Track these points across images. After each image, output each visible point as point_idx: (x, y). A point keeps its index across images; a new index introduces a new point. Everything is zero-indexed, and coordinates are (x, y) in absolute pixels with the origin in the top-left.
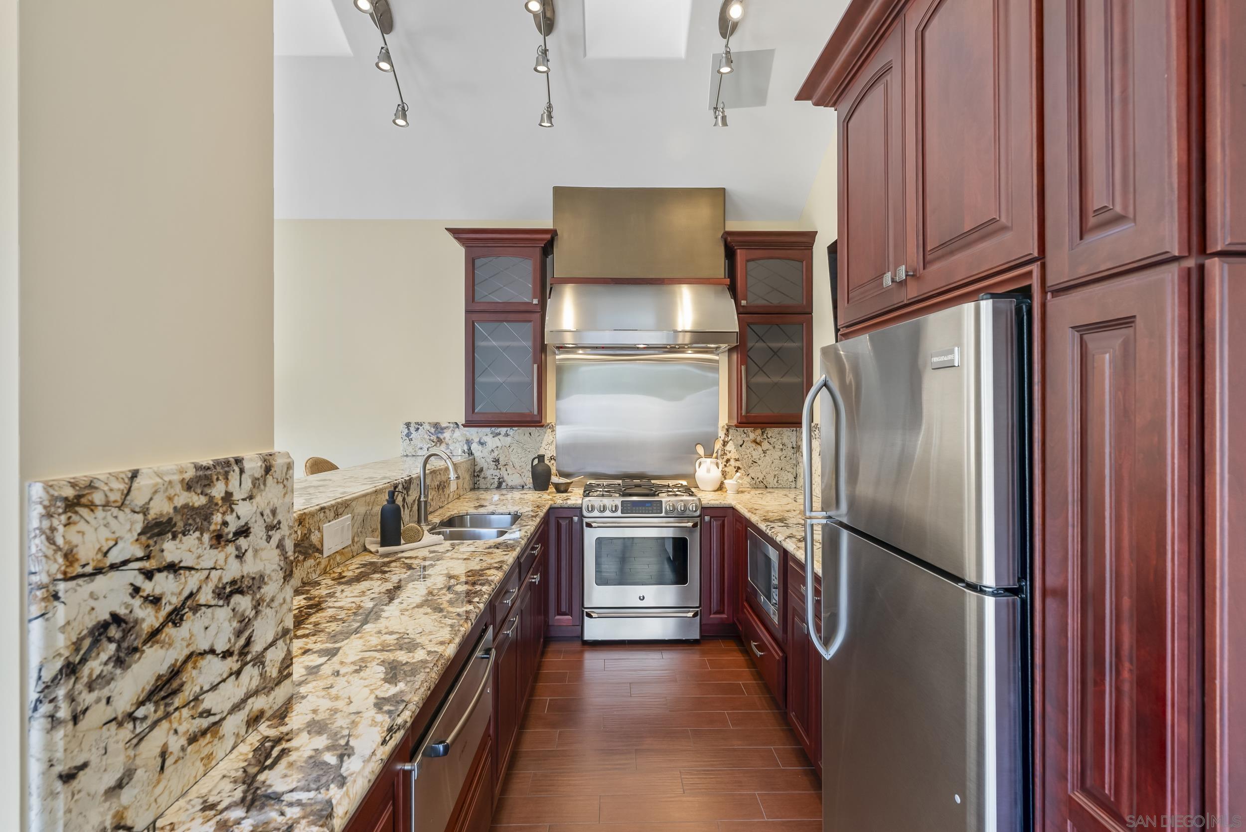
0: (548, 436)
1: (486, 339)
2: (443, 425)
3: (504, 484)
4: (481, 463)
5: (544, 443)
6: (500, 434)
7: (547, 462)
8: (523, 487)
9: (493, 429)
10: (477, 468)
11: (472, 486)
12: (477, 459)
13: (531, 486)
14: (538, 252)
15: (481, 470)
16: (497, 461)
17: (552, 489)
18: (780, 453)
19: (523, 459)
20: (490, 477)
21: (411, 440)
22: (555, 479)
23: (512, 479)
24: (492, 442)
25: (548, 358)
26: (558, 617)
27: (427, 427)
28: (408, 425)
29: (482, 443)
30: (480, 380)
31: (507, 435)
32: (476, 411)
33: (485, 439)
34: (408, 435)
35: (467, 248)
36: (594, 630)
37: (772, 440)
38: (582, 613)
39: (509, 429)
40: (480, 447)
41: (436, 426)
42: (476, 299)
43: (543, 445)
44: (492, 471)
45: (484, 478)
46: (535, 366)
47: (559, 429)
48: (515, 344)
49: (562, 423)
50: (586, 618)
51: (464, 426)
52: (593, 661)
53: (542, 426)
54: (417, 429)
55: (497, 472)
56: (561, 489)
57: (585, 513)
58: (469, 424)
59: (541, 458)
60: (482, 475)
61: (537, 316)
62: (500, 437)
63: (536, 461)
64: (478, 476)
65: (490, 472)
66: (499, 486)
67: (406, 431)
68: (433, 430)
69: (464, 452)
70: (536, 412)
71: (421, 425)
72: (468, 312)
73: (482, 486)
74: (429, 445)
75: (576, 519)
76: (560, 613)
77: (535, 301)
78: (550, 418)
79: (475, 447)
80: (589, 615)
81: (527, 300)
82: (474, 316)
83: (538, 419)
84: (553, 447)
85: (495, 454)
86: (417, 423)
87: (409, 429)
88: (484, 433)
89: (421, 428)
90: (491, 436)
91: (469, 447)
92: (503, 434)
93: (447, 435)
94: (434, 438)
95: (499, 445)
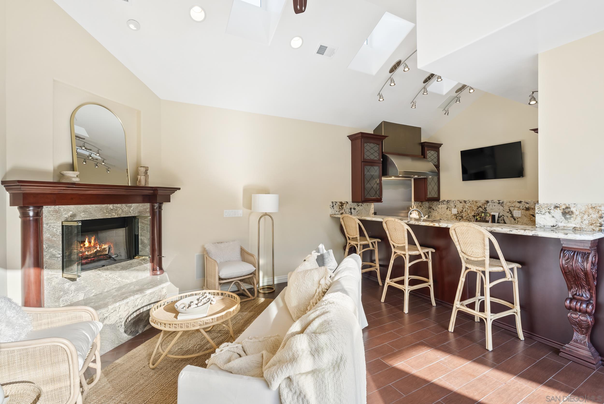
0: (372, 206)
2: (344, 203)
6: (359, 205)
18: (425, 209)
21: (334, 208)
28: (333, 202)
29: (354, 209)
31: (361, 206)
32: (365, 197)
33: (355, 207)
34: (333, 206)
37: (424, 205)
39: (362, 203)
41: (341, 203)
43: (371, 209)
46: (380, 181)
51: (352, 202)
54: (336, 204)
61: (381, 165)
67: (332, 205)
68: (340, 205)
69: (349, 212)
70: (380, 197)
71: (337, 203)
74: (339, 210)
84: (373, 210)
85: (358, 213)
86: (335, 202)
87: (333, 204)
89: (337, 204)
90: (357, 206)
91: (351, 210)
92: (360, 205)
93: (344, 206)
94: (341, 207)
95: (359, 209)
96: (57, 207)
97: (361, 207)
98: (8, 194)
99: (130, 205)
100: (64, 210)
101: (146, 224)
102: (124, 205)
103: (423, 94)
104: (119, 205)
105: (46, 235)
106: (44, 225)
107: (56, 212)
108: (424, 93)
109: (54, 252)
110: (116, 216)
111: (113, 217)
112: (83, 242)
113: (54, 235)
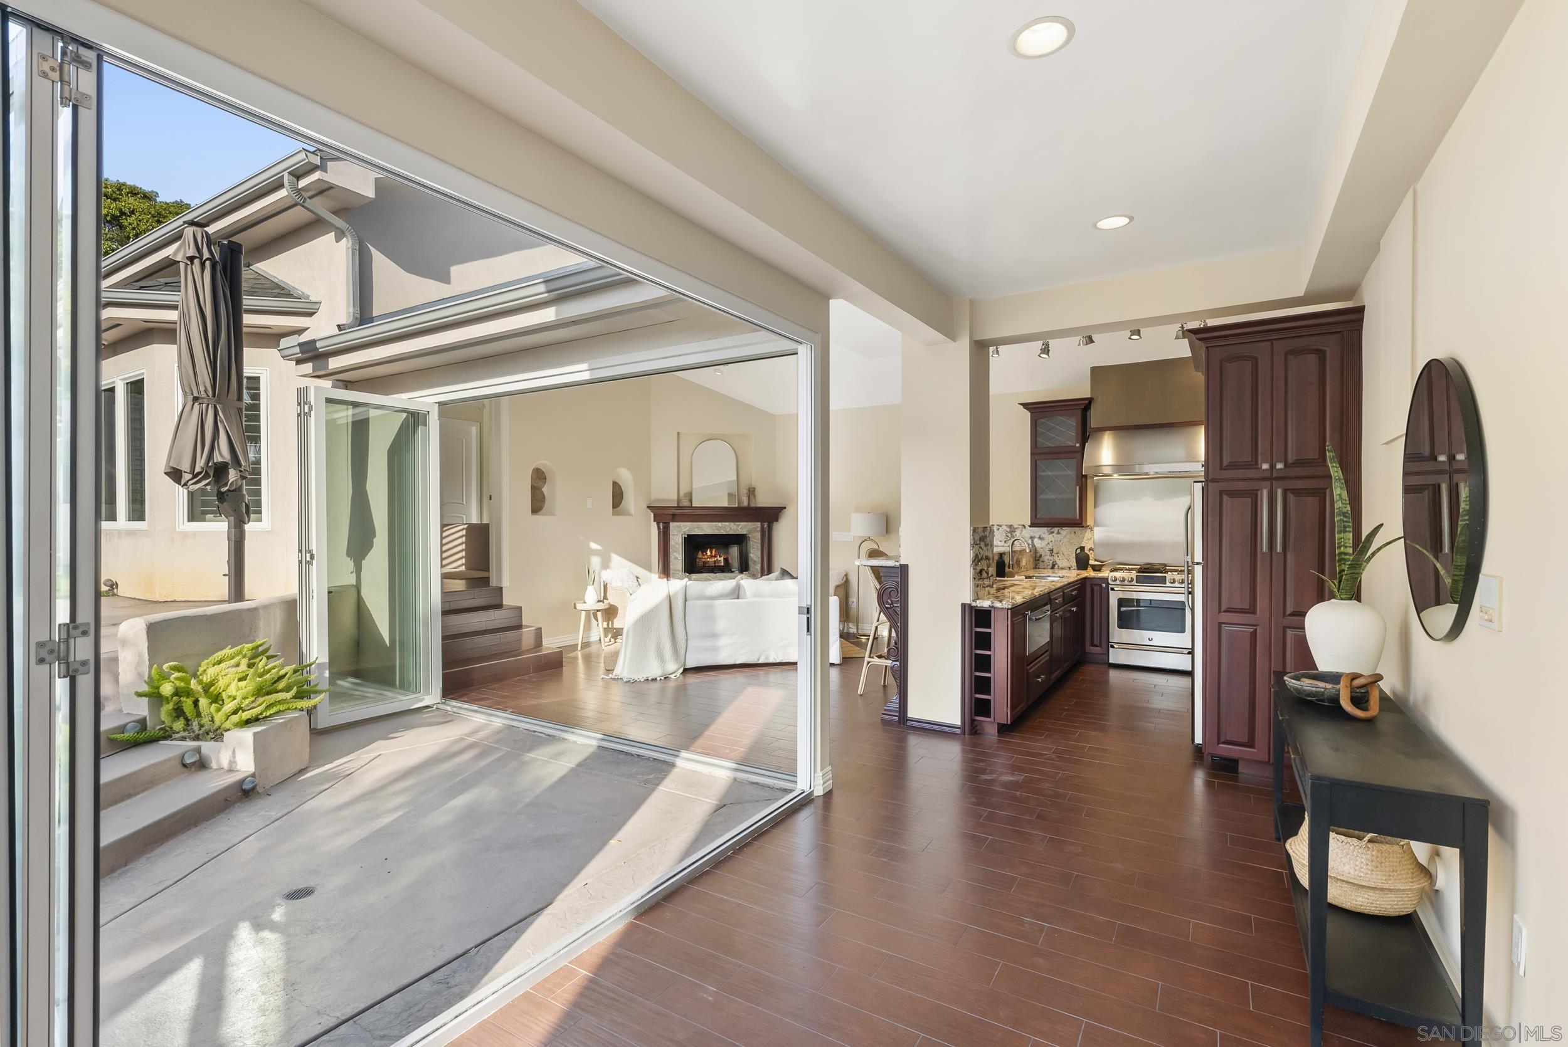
0: (1088, 534)
1: (1044, 471)
2: (1015, 527)
3: (1056, 566)
4: (1041, 552)
5: (1085, 538)
6: (1053, 532)
7: (1086, 551)
8: (1070, 568)
9: (1049, 529)
10: (1038, 555)
11: (1034, 566)
12: (1038, 549)
13: (1076, 568)
14: (1079, 413)
15: (1041, 556)
16: (1051, 551)
17: (1090, 569)
19: (1070, 550)
20: (1047, 561)
22: (1092, 562)
23: (1062, 563)
24: (1049, 538)
25: (1088, 481)
26: (1092, 648)
27: (1004, 527)
29: (1040, 538)
30: (1041, 497)
31: (1058, 533)
32: (1038, 517)
33: (1043, 536)
35: (1031, 413)
36: (1116, 656)
38: (1108, 645)
39: (1059, 528)
40: (1040, 541)
41: (1010, 526)
42: (1038, 446)
43: (1085, 540)
44: (1048, 557)
45: (1043, 561)
46: (1078, 487)
47: (1096, 529)
48: (1064, 473)
49: (1098, 526)
50: (1110, 648)
51: (1030, 526)
52: (1113, 674)
53: (1082, 527)
54: (998, 529)
55: (1051, 558)
56: (1096, 569)
57: (1110, 582)
58: (1033, 525)
59: (1082, 548)
60: (1041, 559)
61: (1079, 455)
62: (1054, 534)
63: (1079, 551)
64: (1038, 560)
65: (1047, 557)
66: (1053, 568)
68: (1008, 530)
69: (1030, 544)
70: (1078, 517)
71: (1001, 526)
72: (1032, 454)
73: (1041, 566)
75: (1104, 585)
76: (1093, 645)
77: (1078, 445)
78: (1090, 522)
79: (1036, 541)
80: (1112, 647)
81: (1070, 444)
82: (1037, 457)
83: (1079, 522)
84: (1091, 542)
85: (1050, 546)
86: (997, 525)
88: (1042, 531)
89: (1001, 528)
90: (1047, 534)
91: (1032, 541)
92: (1056, 532)
93: (1018, 533)
94: (1009, 535)
95: (1053, 540)
96: (679, 523)
97: (1058, 535)
98: (652, 514)
99: (738, 523)
100: (683, 526)
101: (756, 543)
102: (732, 524)
103: (1130, 338)
104: (727, 524)
105: (672, 543)
106: (671, 536)
107: (678, 527)
108: (1131, 336)
109: (677, 555)
110: (725, 533)
111: (721, 533)
112: (706, 552)
113: (677, 543)
